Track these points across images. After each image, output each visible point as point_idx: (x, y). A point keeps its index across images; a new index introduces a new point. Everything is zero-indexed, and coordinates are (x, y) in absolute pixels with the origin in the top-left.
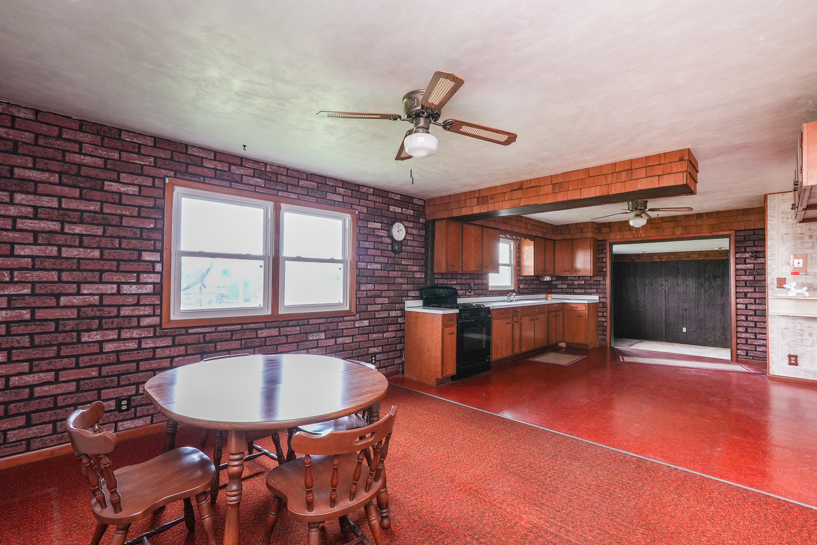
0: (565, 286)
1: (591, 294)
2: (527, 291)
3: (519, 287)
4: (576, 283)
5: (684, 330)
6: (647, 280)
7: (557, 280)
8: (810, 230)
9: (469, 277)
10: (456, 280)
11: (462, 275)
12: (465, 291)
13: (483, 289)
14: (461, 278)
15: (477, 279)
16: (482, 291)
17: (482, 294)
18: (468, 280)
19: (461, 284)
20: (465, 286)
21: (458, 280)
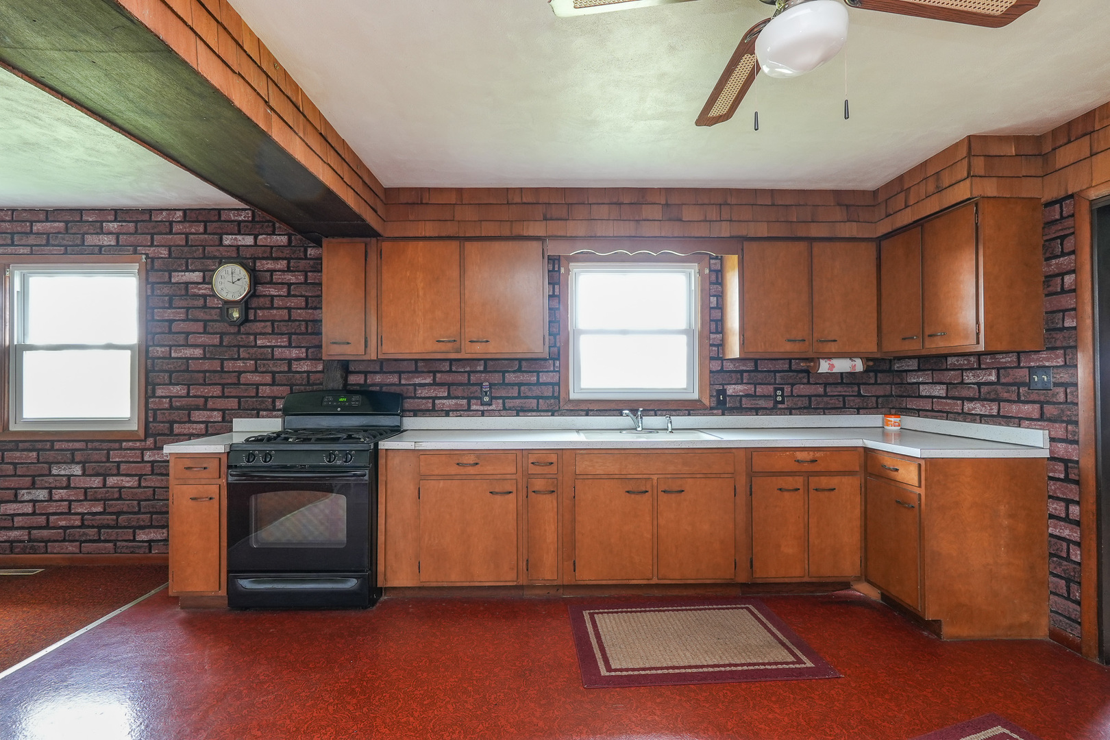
0: (940, 391)
1: (1018, 421)
3: (723, 392)
4: (970, 378)
7: (919, 370)
9: (481, 368)
10: (431, 374)
11: (453, 363)
12: (465, 402)
13: (542, 397)
14: (450, 371)
15: (514, 372)
16: (538, 402)
17: (538, 411)
18: (478, 375)
19: (449, 385)
20: (464, 390)
21: (438, 375)
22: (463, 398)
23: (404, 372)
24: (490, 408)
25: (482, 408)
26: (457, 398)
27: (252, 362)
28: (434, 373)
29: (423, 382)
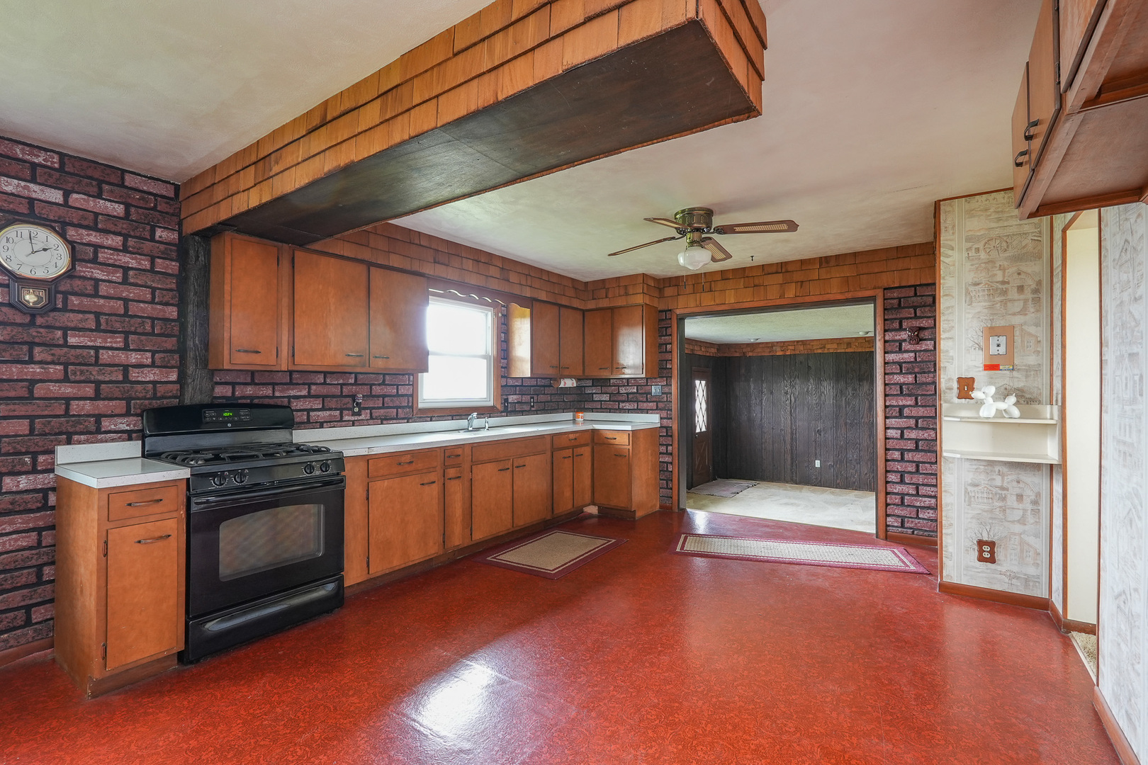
0: (606, 397)
1: (647, 411)
2: (526, 408)
3: (506, 400)
4: (623, 390)
5: (818, 464)
6: (764, 385)
7: (593, 386)
8: (1019, 274)
9: (352, 381)
10: (307, 386)
11: (328, 375)
12: (338, 413)
13: (400, 407)
14: (325, 383)
15: (379, 385)
16: (397, 411)
17: (397, 418)
18: (350, 387)
19: (324, 397)
20: (337, 401)
21: (313, 387)
22: (336, 409)
23: (277, 384)
24: (360, 418)
25: (353, 418)
26: (330, 409)
27: (61, 367)
28: (309, 385)
29: (299, 394)
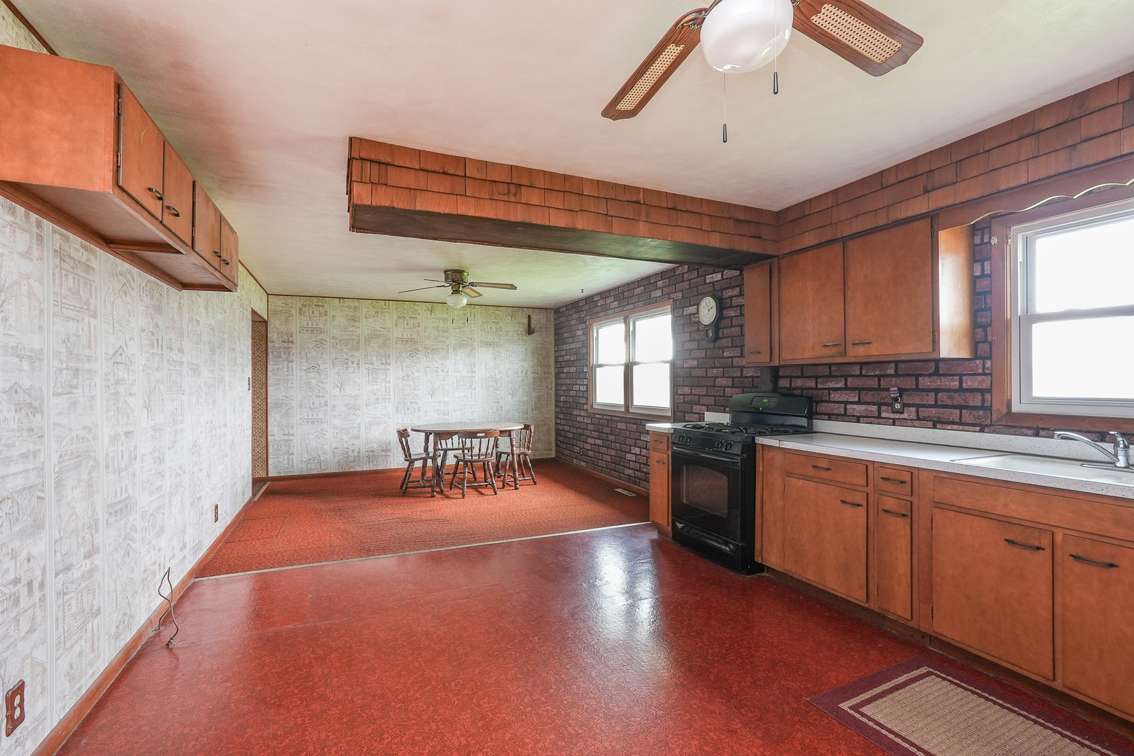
9: (891, 371)
10: (843, 379)
11: (864, 366)
12: (874, 408)
13: (966, 407)
14: (861, 375)
15: (930, 375)
16: (961, 413)
17: (960, 423)
18: (888, 379)
19: (860, 390)
20: (873, 395)
21: (849, 379)
22: (874, 404)
23: (820, 377)
24: (902, 416)
25: (892, 416)
26: (868, 403)
27: (721, 370)
28: (846, 377)
29: (836, 386)
